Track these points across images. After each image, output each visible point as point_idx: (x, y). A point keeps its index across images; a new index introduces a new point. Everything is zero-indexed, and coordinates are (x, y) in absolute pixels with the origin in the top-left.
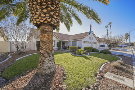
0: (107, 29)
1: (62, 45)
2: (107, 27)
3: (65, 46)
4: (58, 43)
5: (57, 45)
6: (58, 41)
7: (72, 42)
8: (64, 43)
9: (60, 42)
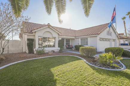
0: (124, 21)
1: (65, 44)
2: (124, 18)
3: (69, 45)
4: (59, 41)
5: (59, 44)
6: (60, 39)
7: (80, 39)
8: (68, 40)
9: (63, 39)
